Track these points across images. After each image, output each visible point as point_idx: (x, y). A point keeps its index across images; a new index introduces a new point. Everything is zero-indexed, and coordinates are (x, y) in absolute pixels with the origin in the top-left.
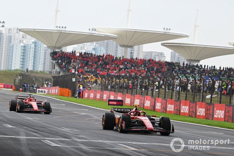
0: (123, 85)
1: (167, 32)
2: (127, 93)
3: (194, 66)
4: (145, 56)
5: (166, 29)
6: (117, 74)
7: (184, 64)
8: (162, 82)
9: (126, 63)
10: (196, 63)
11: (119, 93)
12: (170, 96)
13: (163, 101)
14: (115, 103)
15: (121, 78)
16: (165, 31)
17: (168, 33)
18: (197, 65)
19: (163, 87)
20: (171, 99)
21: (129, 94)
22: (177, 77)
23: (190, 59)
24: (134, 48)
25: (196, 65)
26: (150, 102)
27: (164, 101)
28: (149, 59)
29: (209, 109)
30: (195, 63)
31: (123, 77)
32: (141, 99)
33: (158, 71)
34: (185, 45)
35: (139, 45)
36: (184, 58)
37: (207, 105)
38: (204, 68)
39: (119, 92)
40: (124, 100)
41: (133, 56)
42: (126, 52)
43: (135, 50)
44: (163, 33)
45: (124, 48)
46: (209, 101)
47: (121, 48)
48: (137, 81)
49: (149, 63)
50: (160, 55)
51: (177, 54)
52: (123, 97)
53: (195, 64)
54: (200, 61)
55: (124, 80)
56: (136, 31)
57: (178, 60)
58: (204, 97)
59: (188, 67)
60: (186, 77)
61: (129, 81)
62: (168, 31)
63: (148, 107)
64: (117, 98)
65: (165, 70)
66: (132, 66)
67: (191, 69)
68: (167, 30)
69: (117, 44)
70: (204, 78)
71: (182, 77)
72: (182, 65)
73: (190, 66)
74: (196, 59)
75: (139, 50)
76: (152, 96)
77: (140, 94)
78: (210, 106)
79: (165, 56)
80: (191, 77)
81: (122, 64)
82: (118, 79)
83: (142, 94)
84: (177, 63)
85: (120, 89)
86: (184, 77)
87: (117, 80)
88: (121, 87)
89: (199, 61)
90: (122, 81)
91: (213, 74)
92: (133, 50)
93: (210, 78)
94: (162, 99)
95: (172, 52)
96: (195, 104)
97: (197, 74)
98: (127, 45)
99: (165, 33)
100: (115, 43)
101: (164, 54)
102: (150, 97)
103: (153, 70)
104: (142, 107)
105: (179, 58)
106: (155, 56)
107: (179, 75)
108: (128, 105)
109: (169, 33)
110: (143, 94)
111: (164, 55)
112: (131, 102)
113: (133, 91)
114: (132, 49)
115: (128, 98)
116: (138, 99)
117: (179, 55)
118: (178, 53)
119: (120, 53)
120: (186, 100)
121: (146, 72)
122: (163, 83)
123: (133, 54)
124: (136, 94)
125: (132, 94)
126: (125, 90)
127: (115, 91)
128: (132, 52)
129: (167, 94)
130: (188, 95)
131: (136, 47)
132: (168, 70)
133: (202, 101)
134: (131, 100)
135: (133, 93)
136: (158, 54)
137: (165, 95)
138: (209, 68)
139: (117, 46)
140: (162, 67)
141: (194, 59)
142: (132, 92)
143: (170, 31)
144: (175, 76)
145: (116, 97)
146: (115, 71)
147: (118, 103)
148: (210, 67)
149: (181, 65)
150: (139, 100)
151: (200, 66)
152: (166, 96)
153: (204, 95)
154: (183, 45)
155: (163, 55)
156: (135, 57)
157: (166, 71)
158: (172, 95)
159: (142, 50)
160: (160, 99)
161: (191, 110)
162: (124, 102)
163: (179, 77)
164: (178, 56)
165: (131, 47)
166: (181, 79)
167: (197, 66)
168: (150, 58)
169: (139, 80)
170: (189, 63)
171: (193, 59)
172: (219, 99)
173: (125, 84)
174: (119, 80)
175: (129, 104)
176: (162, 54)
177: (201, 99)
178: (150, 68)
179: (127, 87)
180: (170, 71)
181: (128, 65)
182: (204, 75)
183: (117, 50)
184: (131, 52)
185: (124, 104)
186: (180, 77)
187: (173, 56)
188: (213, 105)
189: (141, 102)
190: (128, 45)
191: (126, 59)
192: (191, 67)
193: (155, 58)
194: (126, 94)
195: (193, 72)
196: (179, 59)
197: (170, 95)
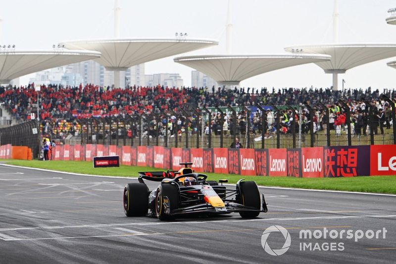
0: (118, 132)
1: (181, 39)
2: (125, 145)
3: (230, 91)
4: (150, 81)
5: (179, 33)
6: (105, 116)
7: (213, 89)
8: (179, 122)
9: (119, 96)
10: (234, 86)
11: (111, 146)
12: (196, 144)
13: (184, 152)
14: (106, 163)
15: (112, 121)
16: (178, 39)
17: (183, 41)
18: (236, 88)
19: (183, 130)
20: (198, 147)
21: (129, 145)
22: (204, 111)
23: (224, 80)
24: (130, 71)
25: (234, 89)
26: (162, 156)
27: (186, 153)
28: (156, 87)
29: (261, 159)
30: (231, 86)
31: (116, 120)
32: (148, 152)
33: (172, 105)
34: (213, 58)
35: (138, 64)
36: (213, 80)
37: (256, 152)
38: (247, 94)
39: (111, 144)
40: (120, 157)
41: (129, 83)
42: (117, 78)
43: (132, 74)
44: (175, 41)
45: (113, 72)
46: (260, 146)
47: (108, 72)
48: (140, 124)
49: (156, 93)
50: (173, 78)
51: (201, 75)
52: (118, 151)
53: (232, 88)
54: (241, 82)
55: (118, 125)
56: (130, 43)
57: (205, 84)
58: (251, 141)
59: (222, 93)
60: (219, 110)
61: (126, 126)
62: (183, 38)
63: (160, 164)
64: (108, 155)
65: (184, 102)
66: (128, 99)
67: (226, 97)
68: (182, 35)
69: (101, 65)
70: (249, 109)
71: (213, 110)
72: (212, 92)
73: (225, 91)
74: (234, 80)
75: (138, 73)
76: (166, 146)
77: (145, 145)
78: (262, 154)
79: (182, 80)
80: (227, 110)
81: (113, 97)
82: (108, 124)
83: (148, 145)
84: (203, 89)
85: (112, 140)
86: (216, 110)
87: (106, 126)
88: (114, 137)
89: (239, 82)
90: (114, 126)
91: (263, 102)
92: (130, 74)
93: (258, 109)
94: (183, 149)
95: (192, 71)
96: (237, 152)
97: (237, 104)
98: (117, 66)
99: (178, 41)
100: (97, 64)
101: (180, 75)
102: (163, 148)
103: (164, 103)
104: (151, 165)
105: (205, 80)
106: (166, 81)
107: (207, 107)
108: (127, 164)
109: (185, 40)
110: (150, 144)
111: (180, 77)
112: (132, 159)
113: (134, 141)
114: (128, 73)
115: (126, 152)
116: (143, 153)
117: (205, 75)
118: (202, 72)
119: (107, 80)
120: (222, 146)
121: (153, 107)
122: (182, 123)
123: (128, 81)
124: (140, 145)
125: (132, 145)
126: (121, 140)
127: (104, 143)
128: (127, 76)
129: (189, 140)
130: (224, 139)
131: (133, 69)
132: (188, 101)
133: (248, 147)
134: (132, 155)
135: (134, 144)
136: (171, 77)
137: (187, 142)
138: (255, 92)
139: (102, 69)
140: (179, 98)
141: (230, 80)
142: (132, 142)
143: (187, 38)
144: (200, 110)
145: (107, 153)
146: (102, 111)
147: (111, 162)
148: (257, 91)
149: (210, 92)
150: (145, 155)
151: (241, 91)
152: (189, 144)
153: (251, 137)
154: (210, 58)
155: (178, 78)
156: (132, 85)
157: (185, 104)
158: (198, 142)
159: (144, 72)
160: (179, 150)
161: (231, 162)
162: (120, 160)
163: (208, 112)
164: (204, 77)
165: (125, 68)
166: (210, 113)
167: (236, 91)
168: (158, 85)
169: (142, 122)
170: (222, 86)
171: (228, 80)
172: (276, 142)
173: (120, 130)
174: (109, 126)
175: (128, 162)
176: (176, 77)
177: (247, 144)
178: (159, 101)
179: (124, 136)
180: (192, 103)
181: (122, 98)
182: (248, 105)
183: (102, 77)
184: (126, 78)
185: (120, 163)
186: (210, 110)
187: (195, 78)
188: (267, 151)
189: (148, 157)
190: (120, 66)
191: (117, 89)
192: (227, 93)
193: (166, 83)
194: (123, 147)
195: (229, 101)
196: (206, 82)
197: (196, 140)
